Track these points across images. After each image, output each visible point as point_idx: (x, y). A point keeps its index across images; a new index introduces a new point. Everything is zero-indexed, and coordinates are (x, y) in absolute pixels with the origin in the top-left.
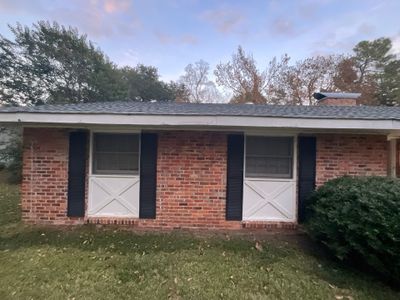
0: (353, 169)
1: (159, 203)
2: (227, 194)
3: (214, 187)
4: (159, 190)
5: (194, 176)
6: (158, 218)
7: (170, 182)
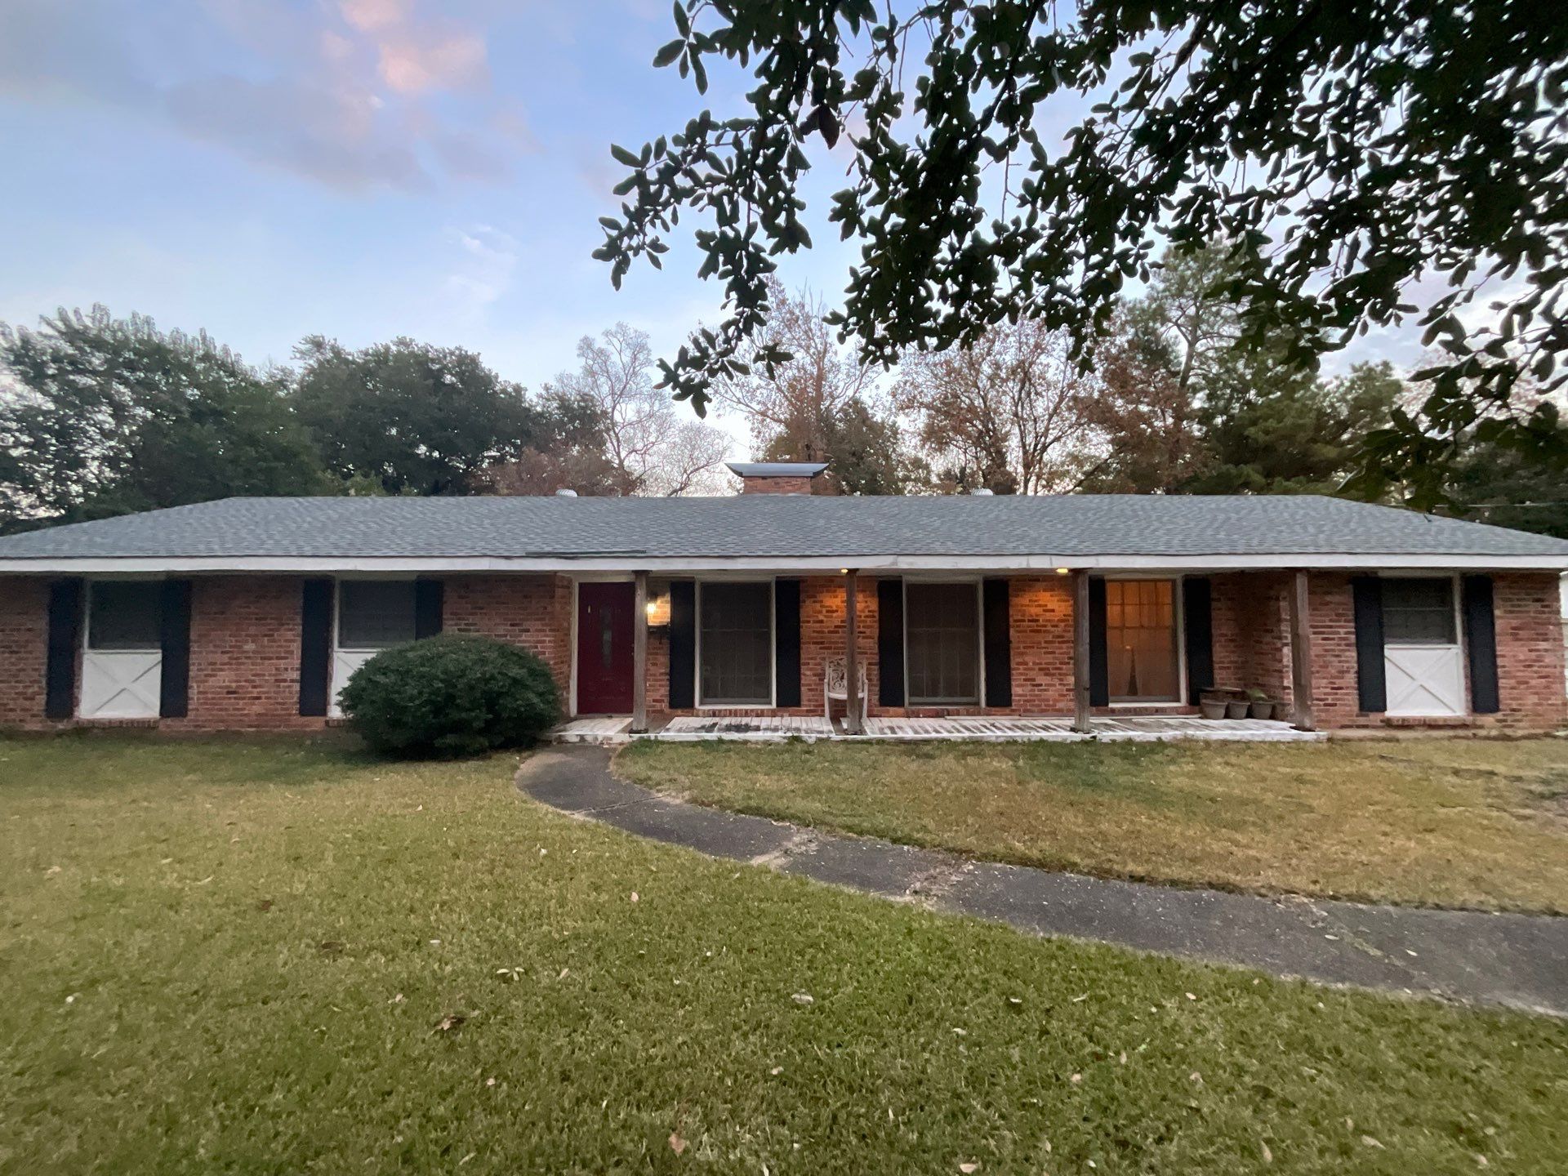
0: (501, 630)
1: (193, 692)
2: (302, 675)
3: (282, 664)
4: (193, 671)
5: (250, 647)
6: (191, 715)
7: (211, 658)
